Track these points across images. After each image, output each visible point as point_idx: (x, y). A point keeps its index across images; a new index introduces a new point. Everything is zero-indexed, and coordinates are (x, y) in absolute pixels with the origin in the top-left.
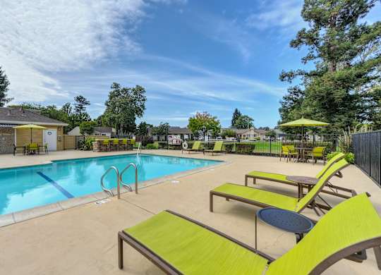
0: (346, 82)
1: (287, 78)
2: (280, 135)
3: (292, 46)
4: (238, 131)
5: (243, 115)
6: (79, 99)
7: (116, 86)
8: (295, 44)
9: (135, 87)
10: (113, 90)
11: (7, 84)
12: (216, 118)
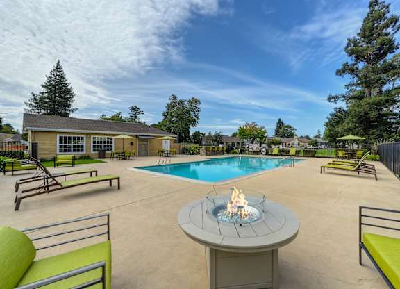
0: (378, 105)
1: (333, 100)
2: (322, 144)
3: (337, 74)
4: (283, 140)
5: (286, 124)
6: (134, 109)
7: (174, 98)
8: (340, 73)
9: (191, 99)
10: (170, 101)
11: (72, 96)
12: (264, 128)
